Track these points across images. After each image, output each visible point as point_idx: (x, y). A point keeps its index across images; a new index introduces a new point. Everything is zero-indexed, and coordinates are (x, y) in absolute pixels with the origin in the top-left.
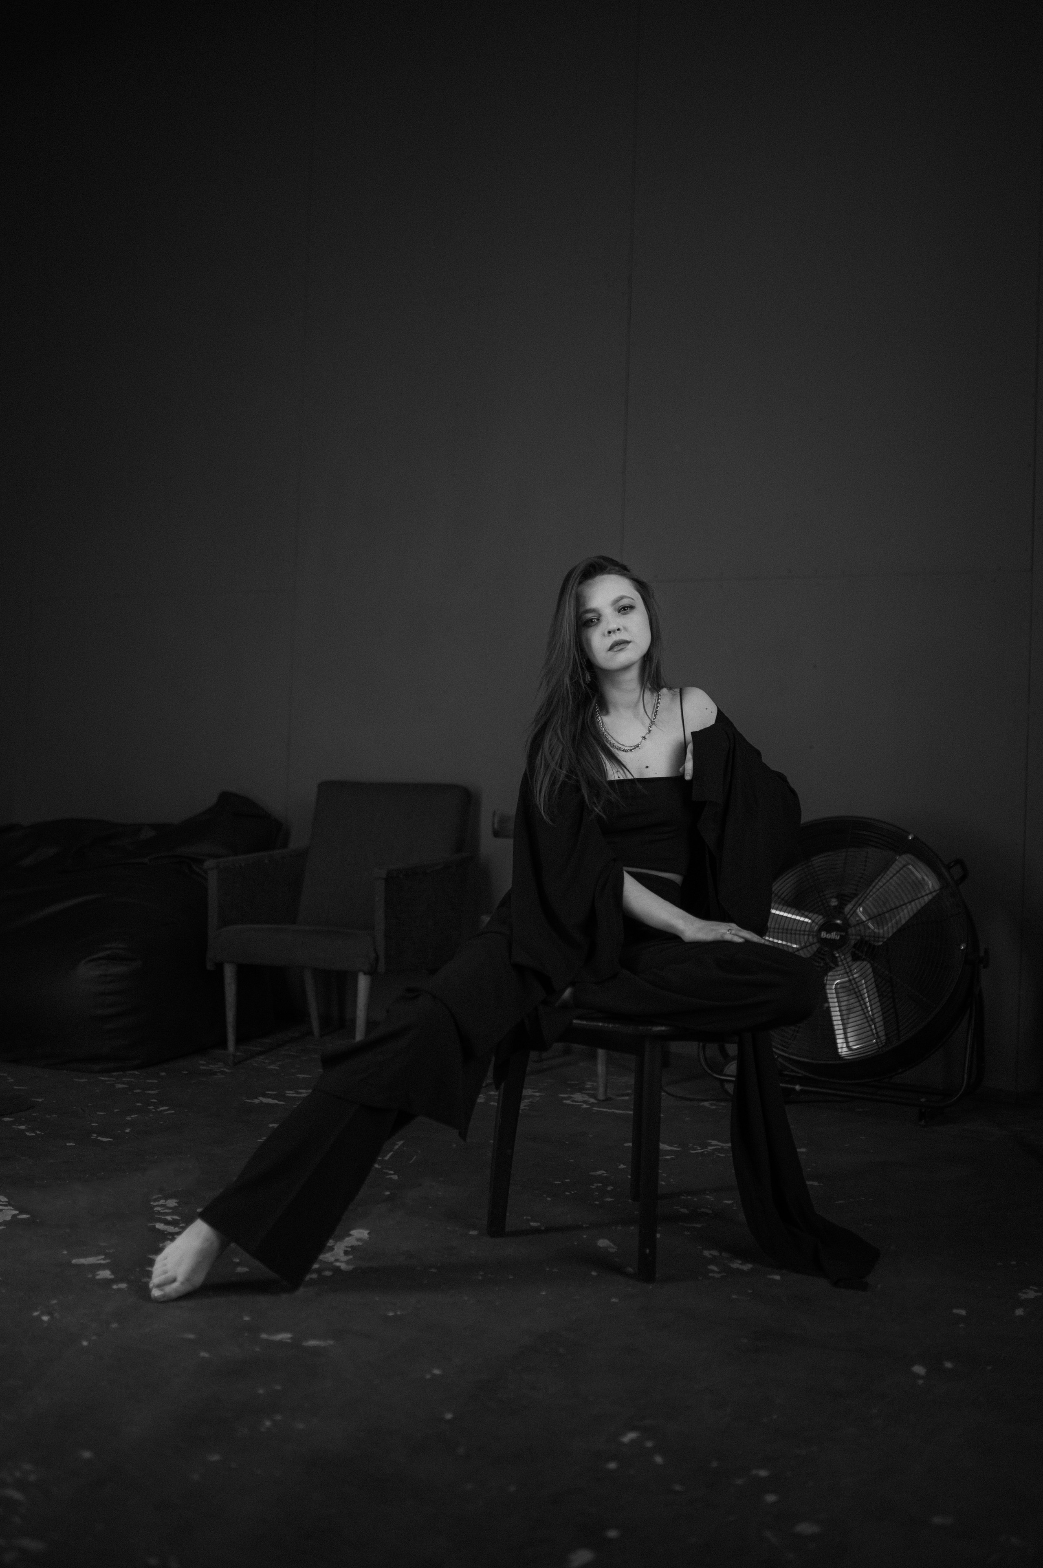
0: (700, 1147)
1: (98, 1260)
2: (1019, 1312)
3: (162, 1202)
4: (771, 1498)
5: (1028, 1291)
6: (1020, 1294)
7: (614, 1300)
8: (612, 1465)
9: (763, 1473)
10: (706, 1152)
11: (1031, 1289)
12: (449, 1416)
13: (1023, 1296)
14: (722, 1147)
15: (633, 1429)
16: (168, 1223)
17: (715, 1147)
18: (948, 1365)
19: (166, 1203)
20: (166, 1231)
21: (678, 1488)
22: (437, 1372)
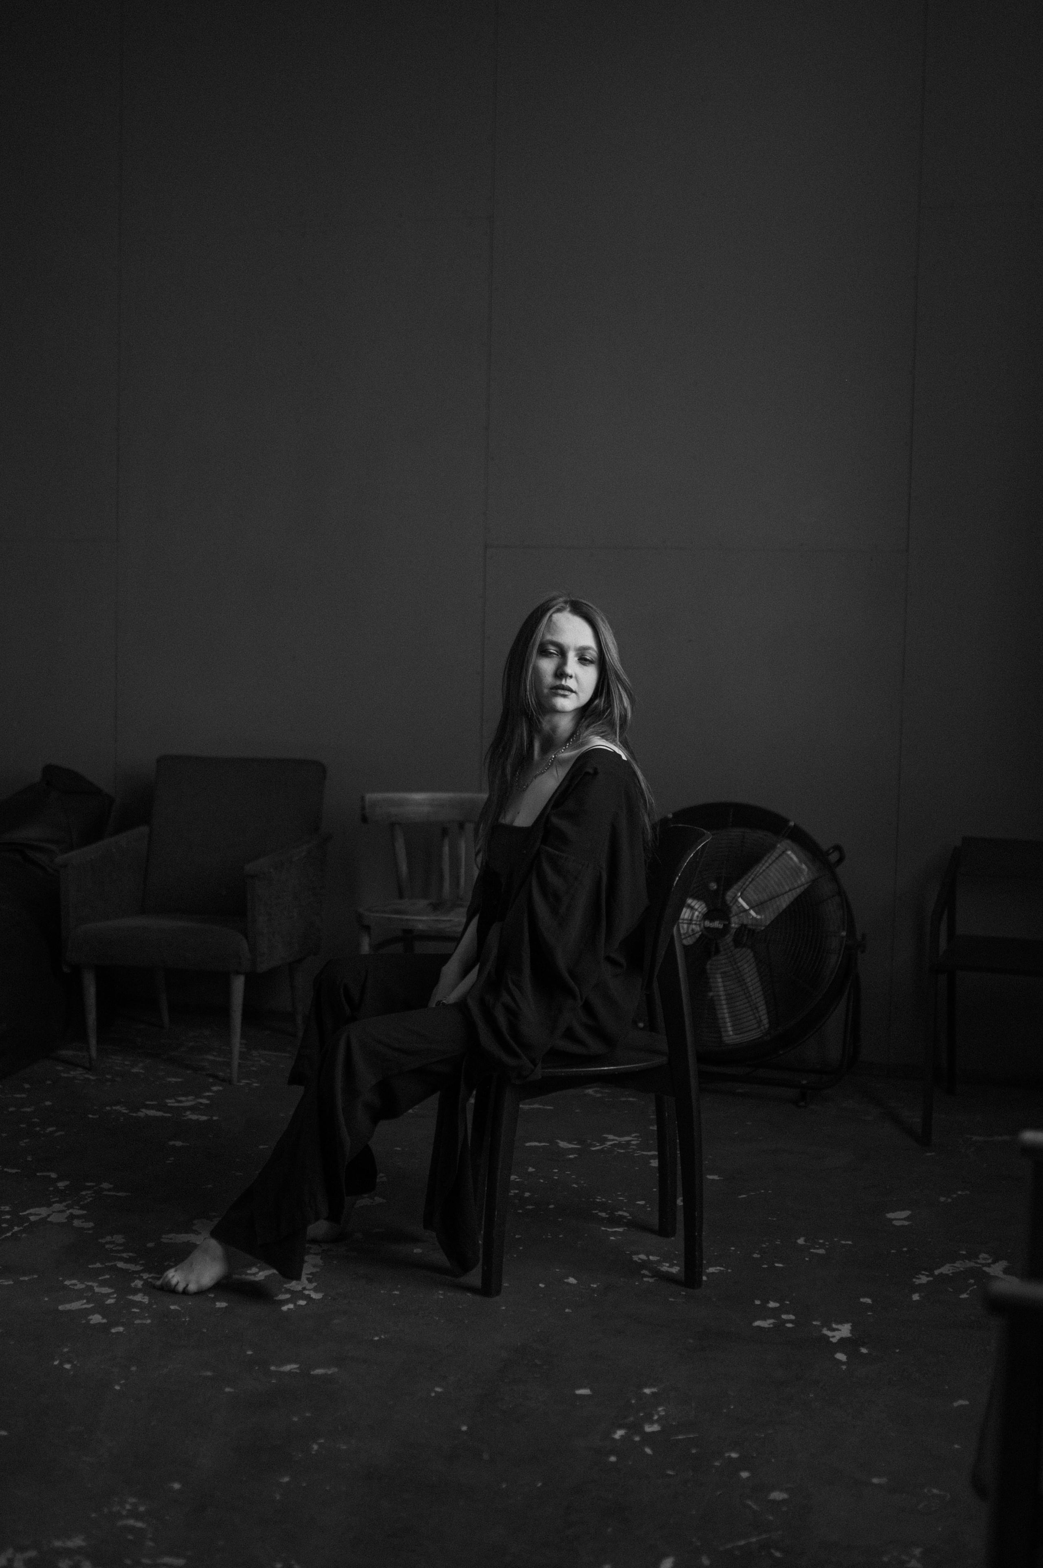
0: (598, 1143)
1: (82, 1305)
2: (916, 1297)
3: (108, 1238)
4: (745, 1475)
5: (921, 1276)
6: (914, 1280)
7: (567, 1310)
8: (613, 1459)
9: (734, 1455)
10: (606, 1149)
11: (923, 1274)
12: (464, 1428)
13: (917, 1282)
14: (620, 1142)
15: (620, 1427)
16: (127, 1261)
17: (613, 1142)
18: (864, 1351)
19: (114, 1240)
20: (130, 1270)
21: (670, 1472)
22: (438, 1389)
